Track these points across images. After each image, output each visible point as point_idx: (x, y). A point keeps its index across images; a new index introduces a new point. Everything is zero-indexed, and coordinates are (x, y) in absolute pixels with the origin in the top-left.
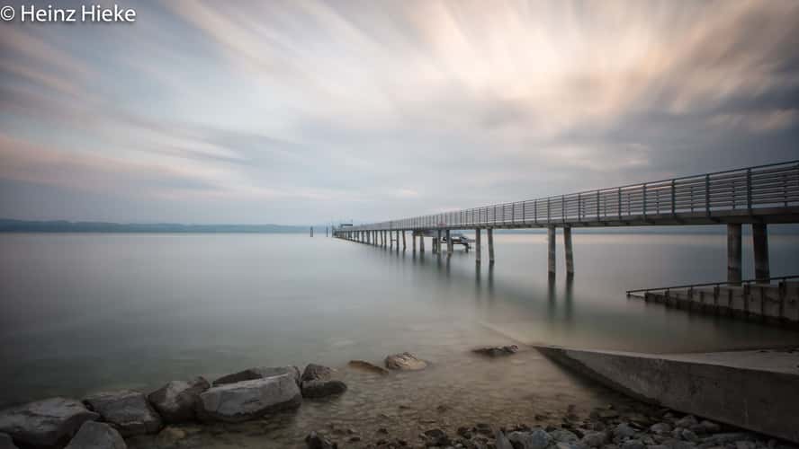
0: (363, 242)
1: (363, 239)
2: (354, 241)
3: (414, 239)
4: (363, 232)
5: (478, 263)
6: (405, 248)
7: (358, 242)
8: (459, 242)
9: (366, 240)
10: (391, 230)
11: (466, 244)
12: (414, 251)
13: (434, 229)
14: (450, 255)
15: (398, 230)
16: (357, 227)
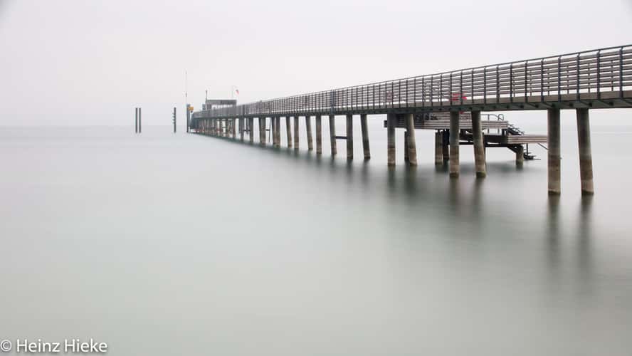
0: (262, 145)
1: (262, 136)
2: (242, 141)
3: (391, 134)
4: (262, 118)
5: (554, 195)
6: (367, 158)
7: (251, 143)
8: (500, 141)
9: (269, 141)
10: (332, 114)
11: (517, 148)
12: (391, 165)
13: (441, 108)
14: (480, 176)
15: (349, 114)
16: (245, 107)
